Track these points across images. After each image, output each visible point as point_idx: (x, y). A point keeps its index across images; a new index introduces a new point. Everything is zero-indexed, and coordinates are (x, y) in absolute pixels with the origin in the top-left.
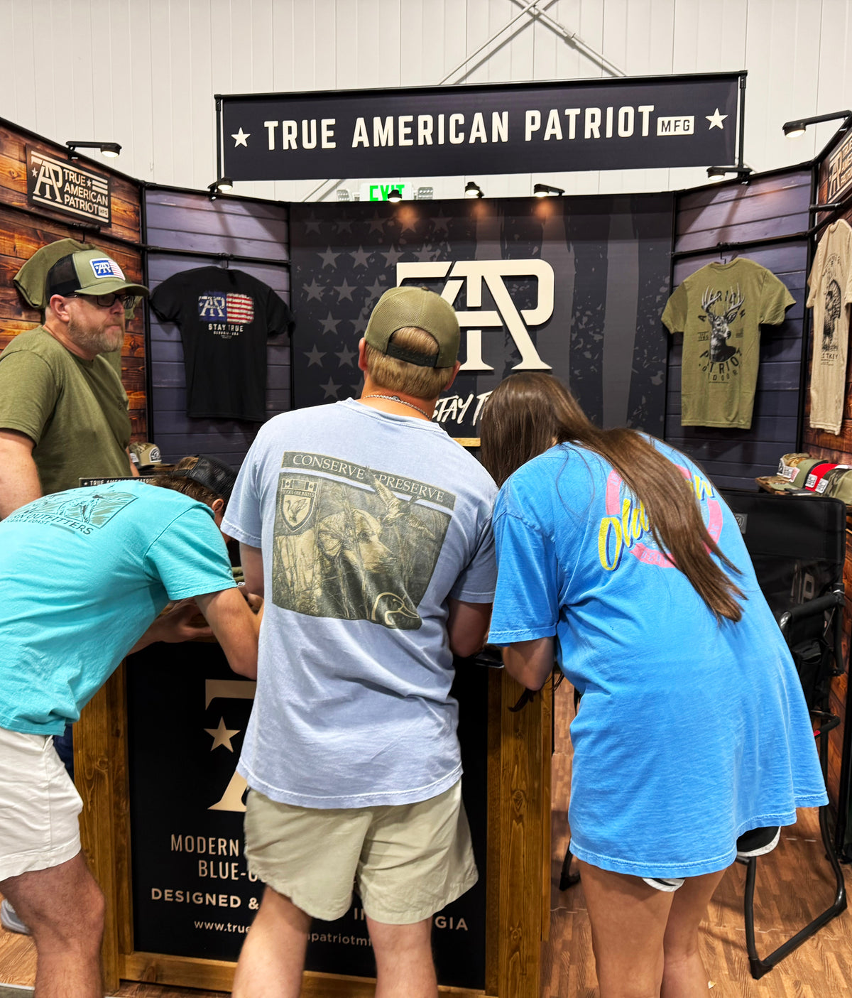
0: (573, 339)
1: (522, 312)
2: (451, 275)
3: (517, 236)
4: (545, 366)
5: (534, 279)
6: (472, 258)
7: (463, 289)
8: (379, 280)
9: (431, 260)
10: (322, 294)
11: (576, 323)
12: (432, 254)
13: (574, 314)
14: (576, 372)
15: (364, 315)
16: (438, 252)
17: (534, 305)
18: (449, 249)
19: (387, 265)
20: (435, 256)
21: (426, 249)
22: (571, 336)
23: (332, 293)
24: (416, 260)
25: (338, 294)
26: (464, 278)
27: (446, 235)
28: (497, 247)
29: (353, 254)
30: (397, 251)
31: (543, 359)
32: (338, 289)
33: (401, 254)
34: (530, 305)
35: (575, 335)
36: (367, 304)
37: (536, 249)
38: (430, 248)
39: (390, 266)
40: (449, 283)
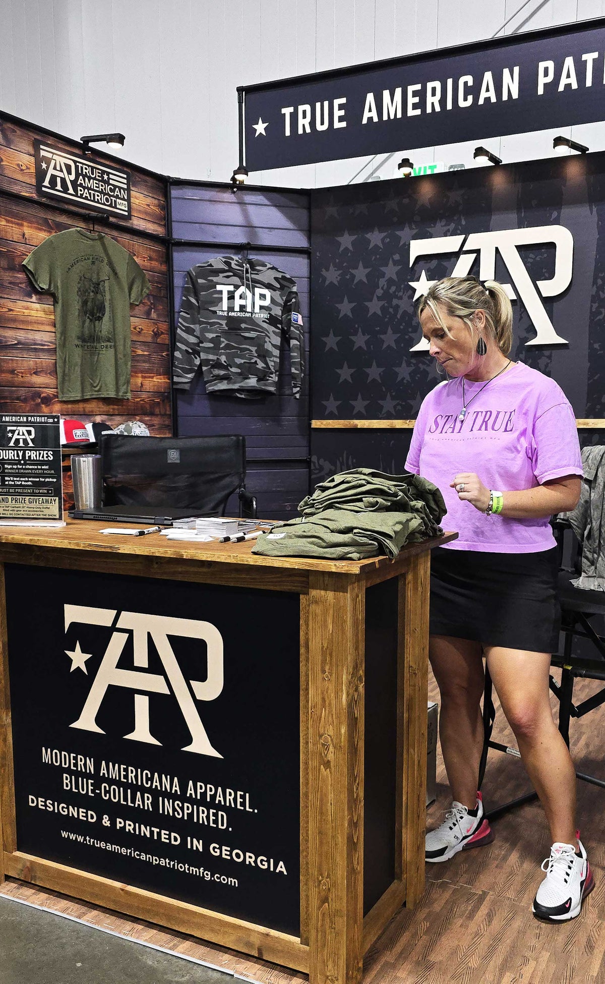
0: (594, 310)
1: (539, 283)
2: (465, 249)
3: (534, 203)
4: (561, 341)
5: (551, 247)
6: (487, 229)
7: (476, 263)
8: (393, 259)
9: (446, 236)
10: (339, 278)
11: (597, 292)
12: (445, 228)
13: (595, 283)
14: (596, 346)
15: (377, 296)
16: (452, 226)
17: (551, 275)
18: (463, 223)
19: (401, 243)
20: (448, 230)
21: (440, 225)
22: (592, 306)
23: (348, 277)
24: (430, 236)
25: (353, 276)
26: (478, 252)
27: (460, 208)
28: (513, 216)
29: (368, 236)
30: (411, 229)
31: (559, 333)
32: (353, 271)
33: (415, 231)
34: (547, 275)
35: (595, 305)
36: (381, 285)
37: (555, 214)
38: (443, 223)
39: (405, 244)
40: (462, 257)
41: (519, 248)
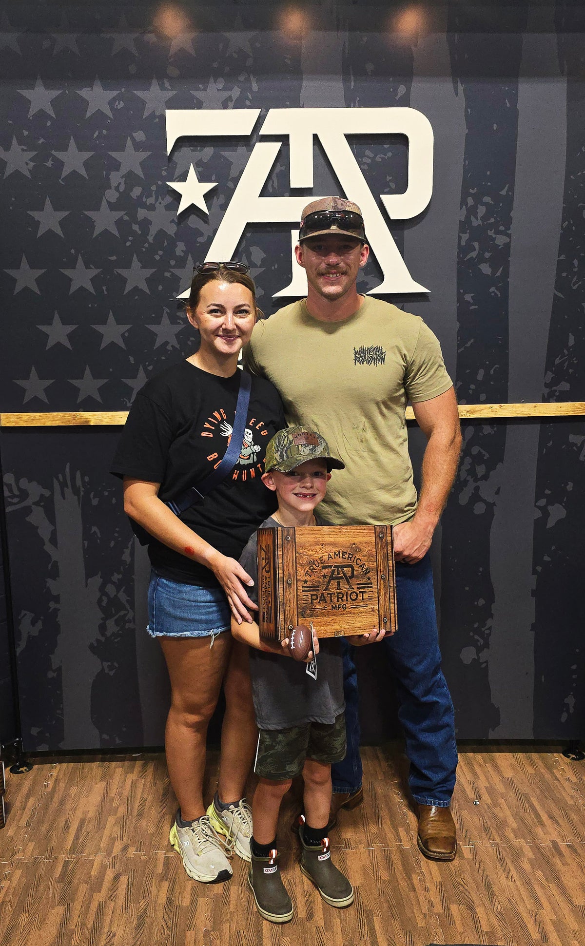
0: (463, 243)
1: (384, 197)
2: (263, 132)
3: (370, 67)
4: (419, 289)
5: (401, 140)
6: (296, 103)
7: (283, 158)
8: (133, 139)
9: (225, 107)
10: (32, 164)
11: (468, 217)
12: (226, 94)
13: (464, 202)
14: (468, 297)
15: (109, 203)
16: (236, 93)
17: (401, 187)
18: (255, 87)
19: (146, 114)
20: (230, 98)
21: (215, 87)
22: (460, 238)
23: (49, 164)
24: (199, 105)
25: (59, 165)
26: (284, 139)
27: (250, 62)
28: (337, 86)
29: (85, 93)
30: (163, 88)
31: (416, 277)
32: (60, 155)
33: (171, 94)
34: (393, 185)
35: (465, 237)
36: (114, 184)
37: (402, 90)
38: (221, 84)
39: (153, 116)
40: (259, 147)
41: (350, 138)
